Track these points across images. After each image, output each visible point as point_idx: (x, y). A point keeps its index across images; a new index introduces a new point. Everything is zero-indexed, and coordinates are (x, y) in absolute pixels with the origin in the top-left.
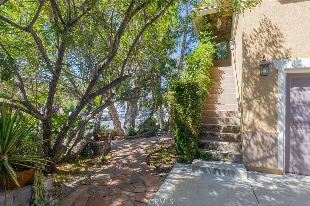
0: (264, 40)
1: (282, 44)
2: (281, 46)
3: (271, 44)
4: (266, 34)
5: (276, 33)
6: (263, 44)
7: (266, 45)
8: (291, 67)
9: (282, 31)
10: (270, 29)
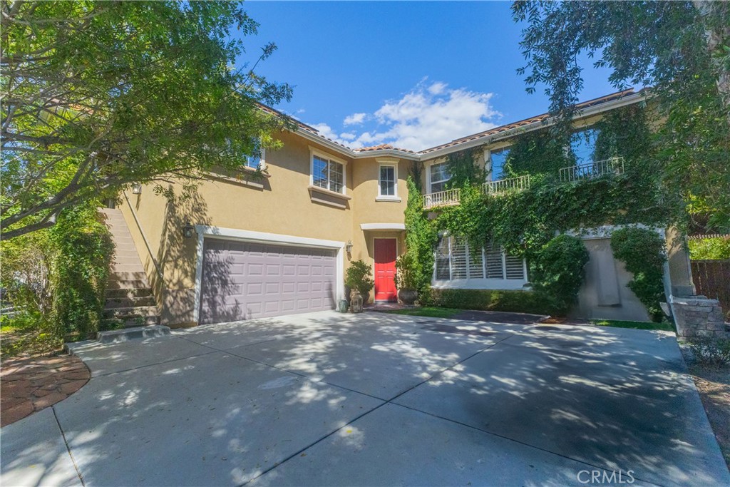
0: (191, 204)
1: (205, 212)
2: (205, 214)
3: (198, 210)
4: (193, 200)
5: (201, 202)
6: (190, 208)
7: (193, 210)
8: (212, 233)
9: (206, 201)
10: (197, 197)
